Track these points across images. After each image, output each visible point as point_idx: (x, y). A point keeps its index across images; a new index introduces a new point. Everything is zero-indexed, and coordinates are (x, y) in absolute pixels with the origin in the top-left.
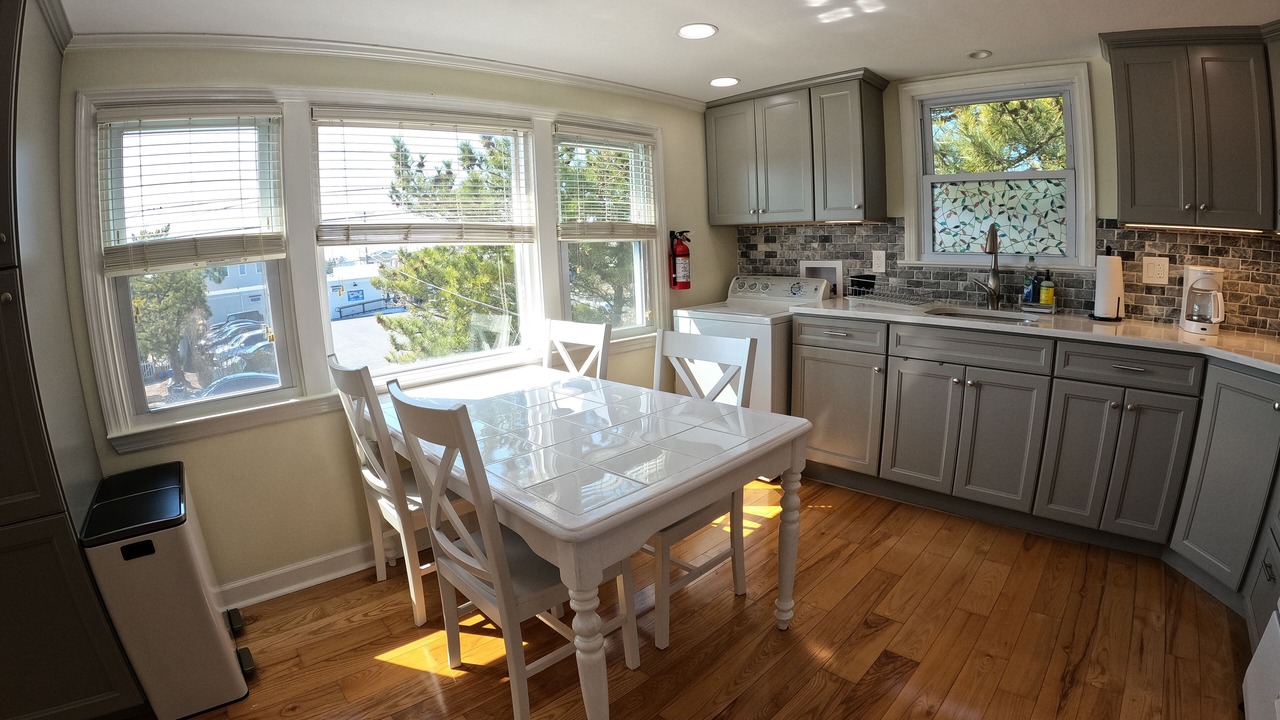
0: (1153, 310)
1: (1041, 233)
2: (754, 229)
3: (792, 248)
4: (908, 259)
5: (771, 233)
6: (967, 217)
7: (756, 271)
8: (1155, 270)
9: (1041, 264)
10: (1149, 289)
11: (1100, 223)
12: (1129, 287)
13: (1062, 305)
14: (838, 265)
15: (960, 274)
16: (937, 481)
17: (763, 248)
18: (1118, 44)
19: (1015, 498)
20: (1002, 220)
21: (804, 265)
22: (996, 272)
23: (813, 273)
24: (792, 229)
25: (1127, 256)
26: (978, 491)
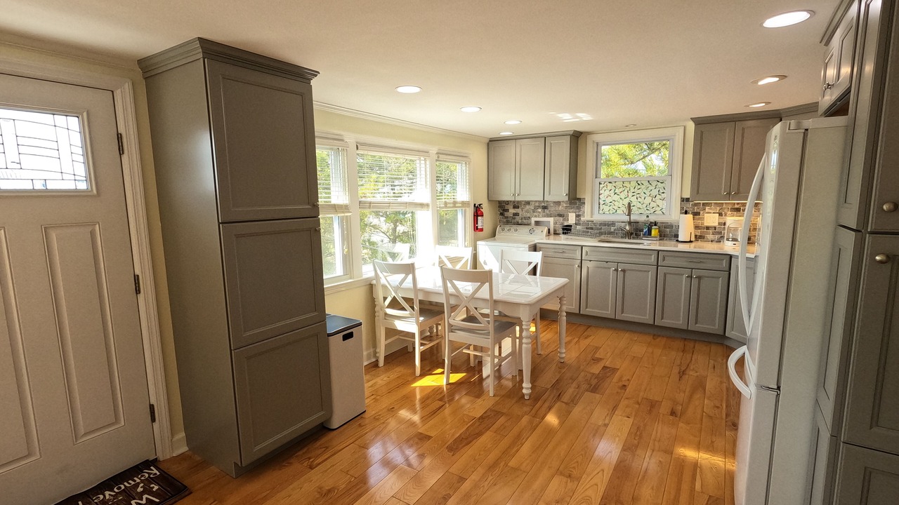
0: (710, 237)
1: (653, 204)
2: (508, 203)
3: (527, 211)
4: (586, 217)
5: (516, 205)
6: (616, 197)
7: (508, 223)
8: (711, 219)
9: (652, 219)
10: (708, 228)
11: (683, 200)
12: (697, 227)
13: (662, 236)
14: (551, 220)
15: (613, 224)
16: (608, 313)
17: (512, 211)
18: (700, 122)
19: (646, 318)
20: (633, 199)
21: (533, 220)
22: (630, 223)
23: (537, 223)
24: (528, 203)
25: (696, 214)
26: (628, 316)
